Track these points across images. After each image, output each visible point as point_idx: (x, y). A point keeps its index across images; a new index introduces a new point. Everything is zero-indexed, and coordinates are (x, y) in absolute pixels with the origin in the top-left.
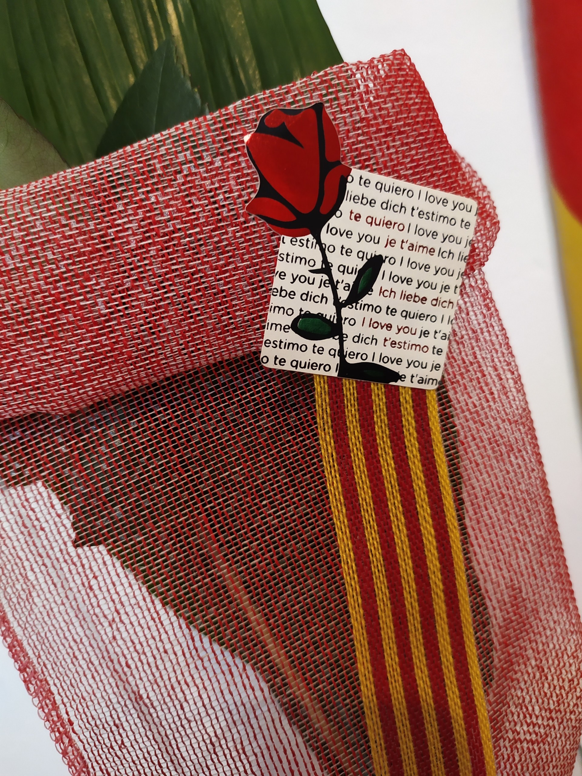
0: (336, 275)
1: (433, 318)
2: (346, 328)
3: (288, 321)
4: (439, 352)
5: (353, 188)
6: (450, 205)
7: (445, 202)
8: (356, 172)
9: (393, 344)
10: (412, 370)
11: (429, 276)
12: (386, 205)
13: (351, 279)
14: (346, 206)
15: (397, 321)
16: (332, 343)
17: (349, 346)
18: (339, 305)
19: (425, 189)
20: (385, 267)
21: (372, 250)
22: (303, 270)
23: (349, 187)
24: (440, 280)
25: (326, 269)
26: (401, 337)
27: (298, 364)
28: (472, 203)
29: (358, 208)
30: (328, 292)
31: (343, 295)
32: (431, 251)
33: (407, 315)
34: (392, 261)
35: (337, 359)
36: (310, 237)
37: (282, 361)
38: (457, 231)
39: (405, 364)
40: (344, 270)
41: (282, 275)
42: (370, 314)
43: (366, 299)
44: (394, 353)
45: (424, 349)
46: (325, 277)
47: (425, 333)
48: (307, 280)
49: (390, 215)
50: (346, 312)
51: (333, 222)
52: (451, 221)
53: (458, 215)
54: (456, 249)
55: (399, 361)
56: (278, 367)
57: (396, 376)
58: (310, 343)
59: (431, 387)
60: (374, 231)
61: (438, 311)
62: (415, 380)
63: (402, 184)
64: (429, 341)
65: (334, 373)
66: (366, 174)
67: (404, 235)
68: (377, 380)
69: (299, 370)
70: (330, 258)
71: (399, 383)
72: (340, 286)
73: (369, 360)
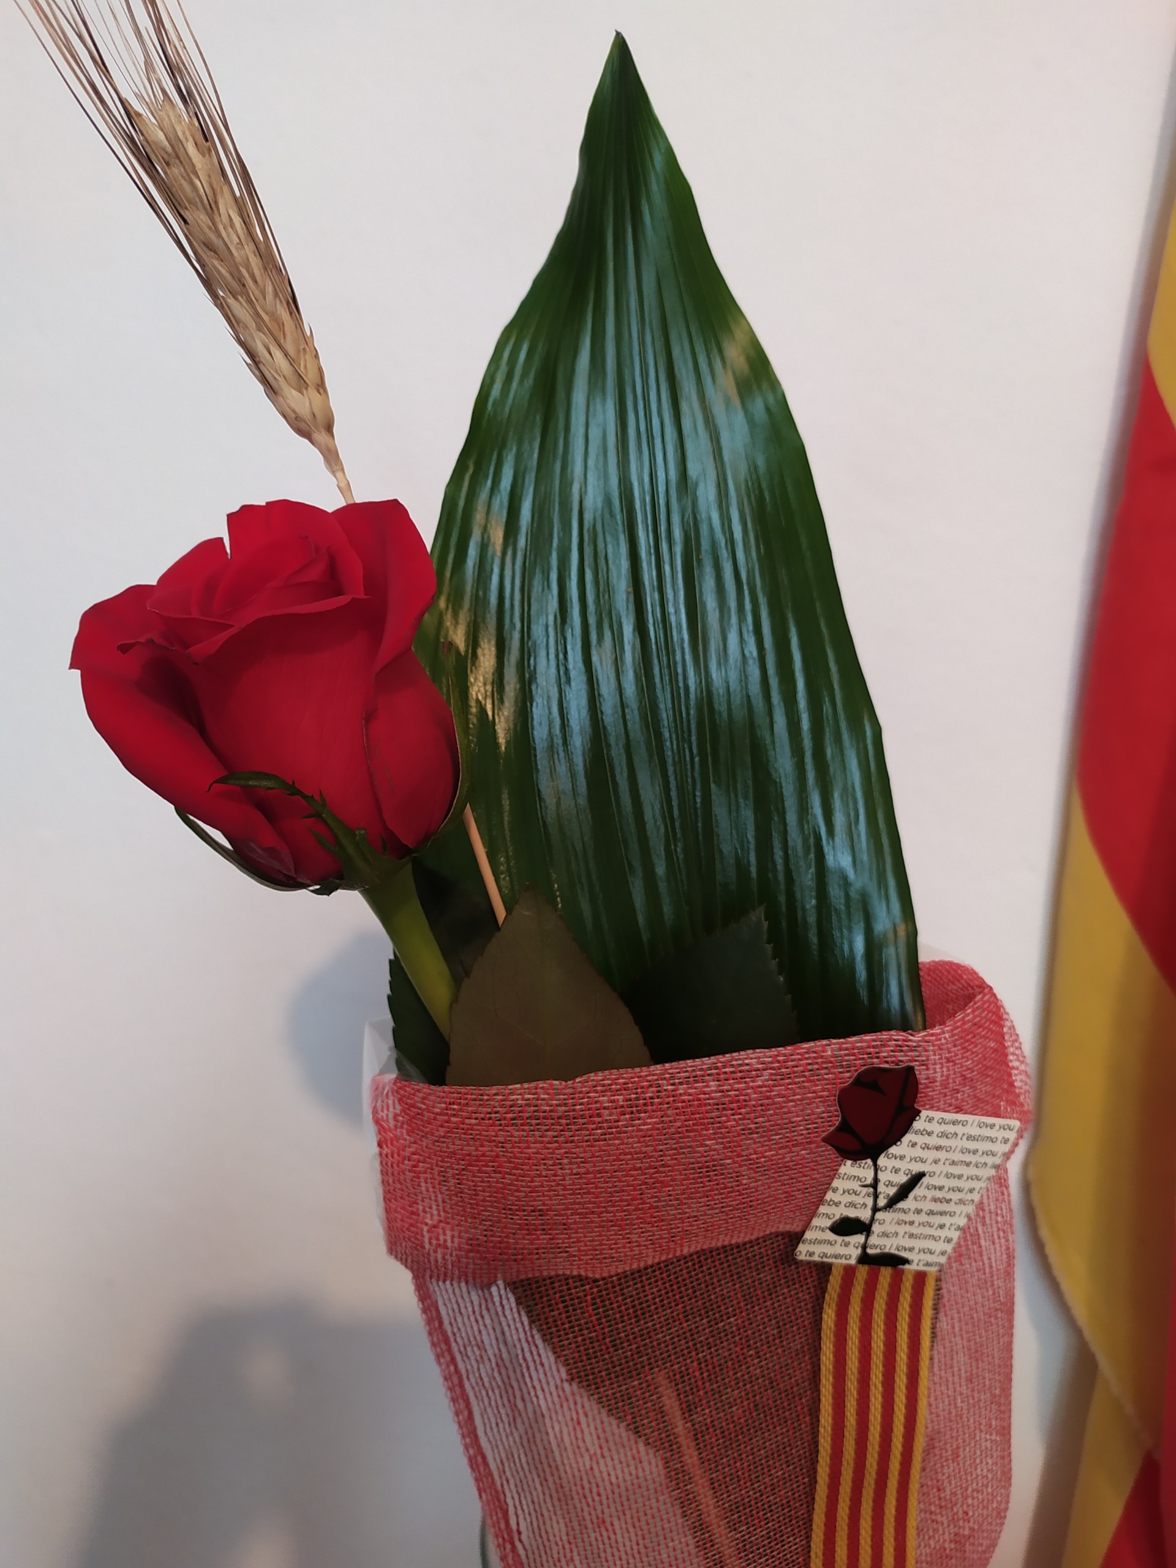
0: (881, 1188)
1: (952, 1214)
2: (876, 1228)
3: (828, 1223)
4: (950, 1241)
5: (918, 1124)
6: (997, 1128)
7: (992, 1126)
8: (924, 1114)
9: (911, 1236)
10: (921, 1256)
11: (960, 1183)
12: (942, 1134)
13: (892, 1191)
14: (907, 1138)
15: (921, 1218)
16: (860, 1238)
17: (872, 1241)
18: (875, 1209)
19: (977, 1118)
20: (925, 1180)
21: (917, 1168)
22: (855, 1185)
23: (915, 1124)
24: (969, 1185)
25: (875, 1184)
26: (919, 1231)
27: (825, 1255)
28: (1015, 1124)
29: (917, 1138)
30: (870, 1200)
31: (882, 1202)
32: (968, 1164)
33: (930, 1213)
34: (933, 1174)
35: (859, 1251)
36: (869, 1161)
37: (812, 1254)
38: (997, 1147)
39: (916, 1251)
40: (889, 1184)
41: (835, 1190)
42: (899, 1216)
43: (900, 1205)
44: (908, 1243)
45: (936, 1239)
46: (871, 1190)
47: (942, 1226)
48: (855, 1193)
49: (943, 1142)
50: (880, 1215)
51: (893, 1150)
52: (993, 1140)
53: (1001, 1134)
54: (990, 1161)
55: (911, 1249)
56: (808, 1258)
57: (906, 1261)
58: (839, 1239)
59: (933, 1270)
60: (924, 1154)
61: (958, 1209)
62: (921, 1264)
63: (960, 1117)
64: (943, 1233)
65: (853, 1262)
66: (931, 1113)
67: (950, 1155)
68: (886, 1265)
69: (825, 1260)
70: (881, 1176)
71: (907, 1266)
72: (881, 1197)
73: (887, 1250)
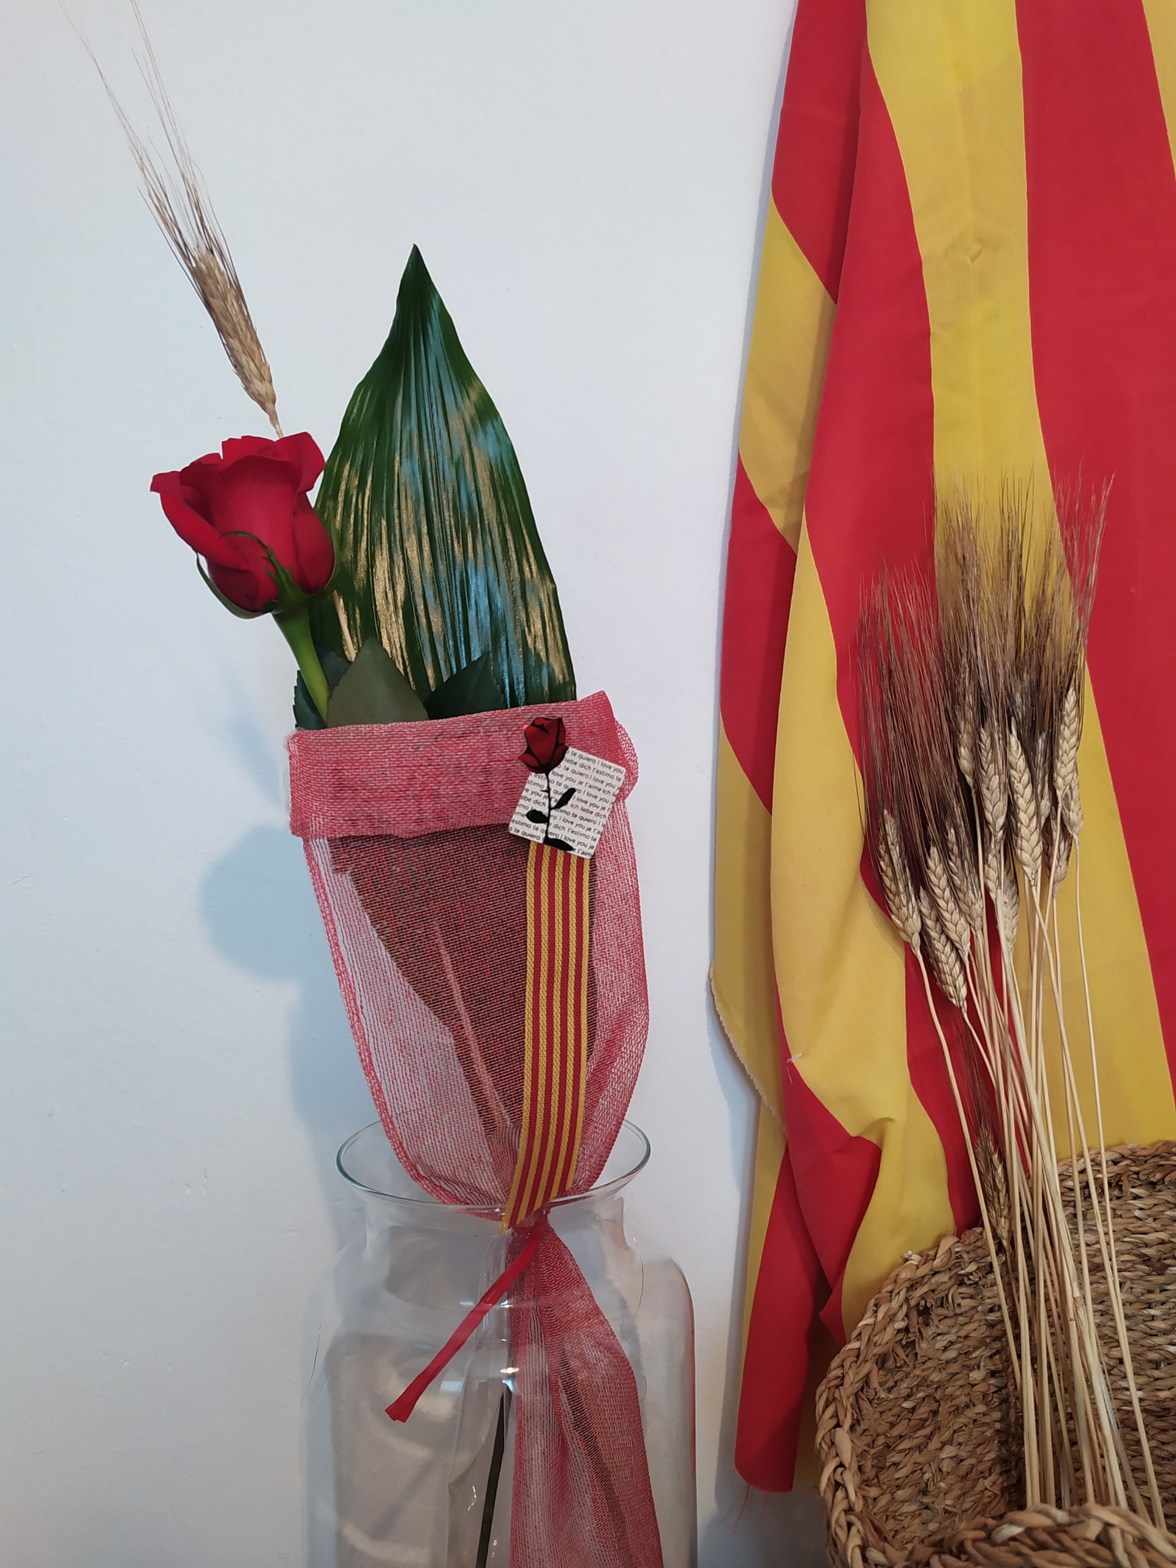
0: (552, 794)
1: (595, 823)
2: (551, 820)
3: (526, 812)
4: (595, 840)
5: (568, 756)
6: (613, 769)
7: (610, 767)
8: (571, 749)
9: (573, 832)
10: (580, 847)
11: (596, 802)
12: (582, 766)
13: (559, 797)
14: (563, 763)
15: (577, 821)
16: (543, 826)
17: (551, 829)
18: (550, 808)
19: (601, 760)
20: (576, 794)
21: (571, 785)
22: (537, 789)
23: (566, 755)
24: (601, 804)
25: (548, 791)
26: (577, 829)
27: (525, 834)
28: (624, 770)
29: (568, 765)
30: (547, 801)
31: (553, 804)
32: (600, 790)
33: (582, 818)
34: (580, 791)
35: (544, 835)
36: (544, 775)
37: (518, 831)
38: (614, 782)
39: (576, 843)
40: (556, 792)
41: (527, 790)
42: (564, 815)
43: (563, 808)
44: (572, 836)
45: (587, 837)
46: (547, 794)
47: (589, 829)
48: (538, 794)
49: (582, 770)
50: (553, 812)
51: (556, 770)
52: (612, 777)
53: (616, 774)
54: (612, 790)
55: (574, 841)
56: (516, 833)
57: (571, 849)
58: (533, 824)
59: (588, 857)
60: (574, 776)
61: (597, 819)
62: (580, 852)
63: (591, 757)
64: (591, 834)
65: (541, 841)
66: (575, 750)
67: (588, 780)
68: (561, 849)
69: (525, 837)
70: (551, 786)
71: (572, 852)
72: (553, 800)
73: (559, 838)
